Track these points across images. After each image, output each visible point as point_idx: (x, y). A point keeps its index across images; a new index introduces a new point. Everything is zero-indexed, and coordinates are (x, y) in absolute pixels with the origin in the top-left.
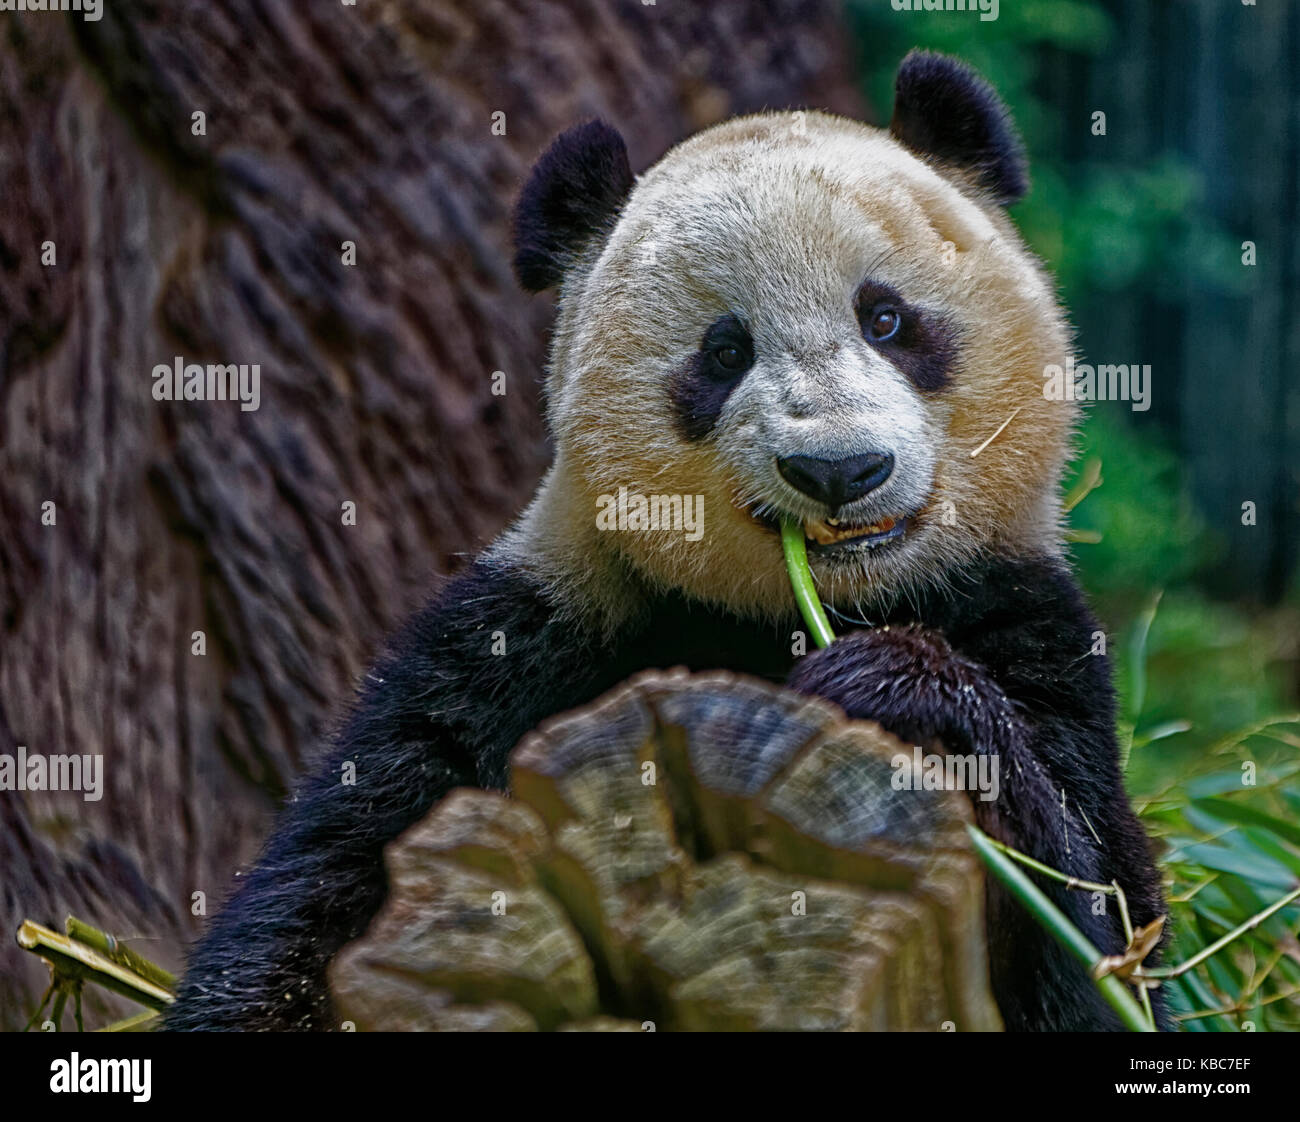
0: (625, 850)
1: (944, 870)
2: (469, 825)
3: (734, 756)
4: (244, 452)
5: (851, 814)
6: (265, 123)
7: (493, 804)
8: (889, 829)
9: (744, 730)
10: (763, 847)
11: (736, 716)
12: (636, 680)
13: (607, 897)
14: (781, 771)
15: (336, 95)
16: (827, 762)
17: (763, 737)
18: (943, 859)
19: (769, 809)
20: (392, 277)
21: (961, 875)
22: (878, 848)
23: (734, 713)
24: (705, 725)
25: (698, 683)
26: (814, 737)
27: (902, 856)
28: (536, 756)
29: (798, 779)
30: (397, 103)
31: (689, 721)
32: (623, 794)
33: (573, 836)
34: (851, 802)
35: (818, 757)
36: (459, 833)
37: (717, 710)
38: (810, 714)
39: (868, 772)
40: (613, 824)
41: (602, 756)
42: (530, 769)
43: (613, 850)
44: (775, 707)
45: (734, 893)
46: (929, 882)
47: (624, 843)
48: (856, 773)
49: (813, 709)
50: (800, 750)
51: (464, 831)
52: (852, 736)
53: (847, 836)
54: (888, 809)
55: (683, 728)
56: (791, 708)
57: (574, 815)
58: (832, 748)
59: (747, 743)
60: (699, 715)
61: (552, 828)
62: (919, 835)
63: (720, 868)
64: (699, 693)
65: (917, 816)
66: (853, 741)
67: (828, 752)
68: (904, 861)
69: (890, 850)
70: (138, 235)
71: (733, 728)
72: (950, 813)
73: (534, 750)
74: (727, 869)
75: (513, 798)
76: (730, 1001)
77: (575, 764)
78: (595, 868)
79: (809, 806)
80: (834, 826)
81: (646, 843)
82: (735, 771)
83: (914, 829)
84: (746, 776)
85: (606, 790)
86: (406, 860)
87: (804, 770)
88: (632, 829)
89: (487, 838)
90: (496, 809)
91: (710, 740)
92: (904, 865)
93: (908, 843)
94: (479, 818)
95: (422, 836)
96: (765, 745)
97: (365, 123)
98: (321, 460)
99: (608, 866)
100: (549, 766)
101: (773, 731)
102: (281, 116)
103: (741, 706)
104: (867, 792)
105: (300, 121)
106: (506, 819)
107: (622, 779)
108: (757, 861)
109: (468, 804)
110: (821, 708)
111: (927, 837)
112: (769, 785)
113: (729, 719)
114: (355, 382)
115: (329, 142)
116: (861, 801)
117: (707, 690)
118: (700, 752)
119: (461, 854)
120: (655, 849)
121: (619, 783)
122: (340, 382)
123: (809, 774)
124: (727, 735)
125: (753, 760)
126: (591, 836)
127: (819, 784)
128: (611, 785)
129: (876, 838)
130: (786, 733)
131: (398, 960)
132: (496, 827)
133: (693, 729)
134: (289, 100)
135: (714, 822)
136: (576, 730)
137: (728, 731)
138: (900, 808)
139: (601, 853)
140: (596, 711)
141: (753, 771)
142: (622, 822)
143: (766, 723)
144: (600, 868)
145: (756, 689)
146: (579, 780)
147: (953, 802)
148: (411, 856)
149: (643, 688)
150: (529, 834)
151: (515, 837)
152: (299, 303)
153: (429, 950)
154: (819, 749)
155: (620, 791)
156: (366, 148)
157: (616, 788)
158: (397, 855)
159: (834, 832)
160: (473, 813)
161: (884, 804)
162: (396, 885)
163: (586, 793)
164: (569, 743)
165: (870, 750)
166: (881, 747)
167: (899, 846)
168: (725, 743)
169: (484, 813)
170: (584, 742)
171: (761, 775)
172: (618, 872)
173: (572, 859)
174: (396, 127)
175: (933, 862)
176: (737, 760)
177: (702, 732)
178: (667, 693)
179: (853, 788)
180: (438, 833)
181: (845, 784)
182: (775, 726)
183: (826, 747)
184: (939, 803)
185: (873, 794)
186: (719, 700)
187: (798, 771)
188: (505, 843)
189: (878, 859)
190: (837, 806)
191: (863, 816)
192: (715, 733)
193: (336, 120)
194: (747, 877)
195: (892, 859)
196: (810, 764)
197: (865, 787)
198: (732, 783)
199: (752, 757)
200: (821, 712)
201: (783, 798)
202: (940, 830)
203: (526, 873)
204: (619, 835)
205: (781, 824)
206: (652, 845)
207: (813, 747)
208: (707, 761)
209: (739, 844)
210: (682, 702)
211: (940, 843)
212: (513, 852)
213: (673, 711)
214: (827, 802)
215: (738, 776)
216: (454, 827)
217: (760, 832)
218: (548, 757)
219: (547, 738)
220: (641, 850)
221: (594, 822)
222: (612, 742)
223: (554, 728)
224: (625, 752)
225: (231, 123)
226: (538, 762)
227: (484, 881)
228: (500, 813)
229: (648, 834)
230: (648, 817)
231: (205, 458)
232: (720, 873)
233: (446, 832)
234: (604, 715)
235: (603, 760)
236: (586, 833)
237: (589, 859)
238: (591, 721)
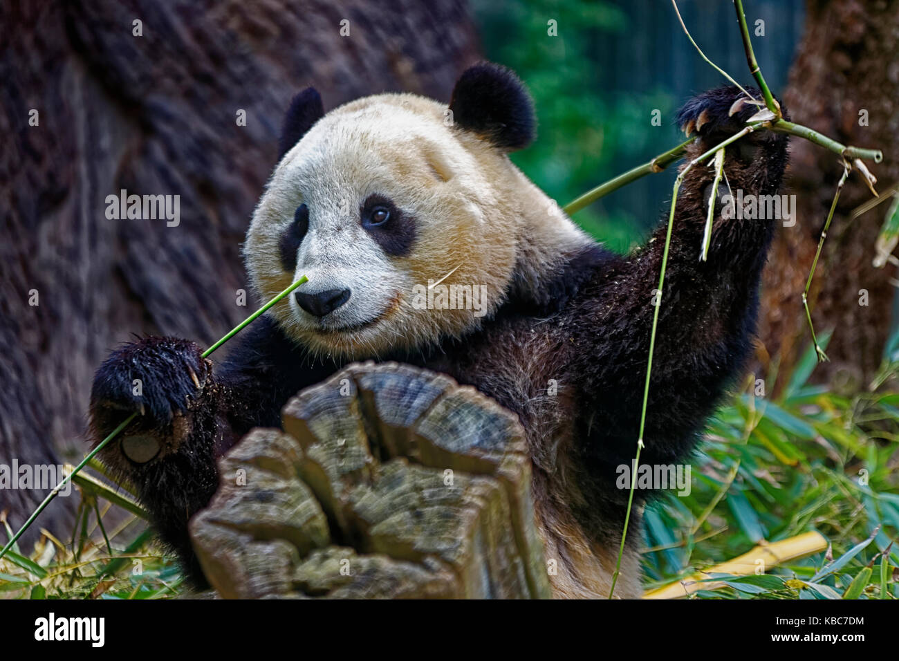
0: (342, 457)
1: (509, 463)
2: (261, 446)
3: (399, 406)
4: (163, 256)
5: (461, 434)
6: (168, 82)
7: (272, 435)
8: (481, 442)
9: (404, 392)
10: (416, 453)
11: (399, 385)
12: (348, 368)
13: (333, 482)
14: (424, 414)
15: (206, 66)
16: (447, 408)
17: (415, 395)
18: (510, 457)
19: (418, 433)
20: (239, 161)
21: (518, 466)
22: (476, 452)
23: (398, 383)
24: (384, 390)
25: (380, 368)
26: (442, 394)
27: (488, 456)
28: (296, 409)
29: (432, 417)
30: (239, 69)
31: (374, 388)
32: (341, 428)
33: (315, 450)
34: (460, 428)
35: (443, 405)
36: (255, 450)
37: (390, 382)
38: (439, 383)
39: (469, 412)
40: (337, 443)
41: (330, 408)
42: (293, 417)
43: (336, 457)
44: (420, 379)
45: (399, 478)
46: (502, 469)
47: (342, 454)
48: (463, 412)
49: (440, 380)
50: (434, 402)
51: (258, 450)
52: (461, 393)
53: (459, 446)
54: (481, 431)
55: (372, 393)
56: (429, 380)
57: (316, 440)
58: (451, 400)
59: (406, 399)
60: (381, 385)
61: (305, 446)
62: (498, 444)
63: (393, 465)
64: (380, 373)
65: (495, 434)
66: (462, 396)
67: (448, 402)
68: (489, 459)
69: (482, 453)
70: (105, 142)
71: (398, 391)
72: (513, 432)
73: (294, 405)
74: (397, 465)
75: (283, 431)
76: (399, 535)
77: (316, 413)
78: (326, 467)
79: (438, 431)
80: (452, 441)
81: (353, 453)
82: (399, 414)
83: (495, 442)
84: (406, 416)
85: (332, 426)
86: (229, 466)
87: (435, 411)
88: (346, 446)
89: (270, 453)
90: (275, 437)
91: (386, 398)
92: (489, 462)
93: (490, 450)
94: (266, 442)
95: (236, 453)
96: (415, 399)
97: (224, 81)
99: (334, 466)
100: (302, 414)
101: (419, 392)
102: (178, 78)
103: (402, 379)
104: (469, 423)
105: (189, 81)
106: (280, 443)
107: (341, 420)
108: (412, 461)
109: (260, 435)
110: (444, 379)
111: (501, 445)
112: (417, 421)
113: (396, 386)
114: (222, 219)
115: (203, 91)
116: (467, 426)
117: (384, 372)
118: (381, 404)
119: (257, 462)
120: (359, 456)
121: (339, 422)
122: (212, 216)
123: (438, 414)
124: (395, 395)
125: (409, 408)
126: (325, 450)
127: (444, 419)
128: (335, 423)
129: (473, 447)
130: (426, 393)
131: (225, 518)
132: (275, 447)
133: (377, 392)
134: (182, 69)
135: (389, 441)
136: (316, 395)
137: (396, 393)
138: (487, 430)
139: (330, 459)
140: (326, 384)
141: (409, 413)
142: (341, 442)
143: (417, 388)
144: (329, 467)
145: (411, 370)
146: (317, 421)
147: (515, 426)
148: (231, 464)
149: (351, 372)
150: (292, 449)
151: (285, 453)
152: (190, 176)
153: (240, 512)
154: (444, 400)
155: (339, 426)
156: (222, 94)
157: (337, 425)
158: (223, 463)
159: (452, 445)
160: (263, 440)
161: (478, 428)
162: (223, 479)
163: (321, 428)
164: (312, 402)
165: (470, 401)
166: (476, 399)
167: (486, 451)
168: (394, 399)
169: (269, 439)
170: (320, 400)
171: (414, 415)
172: (339, 469)
173: (314, 462)
174: (238, 82)
175: (504, 459)
176: (400, 408)
177: (381, 394)
178: (364, 373)
179: (462, 421)
180: (244, 450)
181: (458, 419)
182: (421, 389)
183: (447, 400)
184: (507, 427)
185: (472, 424)
186: (391, 376)
187: (432, 413)
188: (279, 455)
189: (476, 458)
190: (454, 431)
191: (467, 436)
192: (388, 393)
193: (207, 79)
194: (407, 469)
195: (483, 457)
196: (440, 408)
197: (468, 420)
198: (398, 421)
199: (408, 406)
200: (445, 381)
201: (424, 428)
202: (508, 442)
203: (292, 471)
204: (340, 449)
205: (424, 441)
206: (357, 454)
207: (440, 400)
208: (385, 410)
209: (403, 454)
210: (372, 378)
211: (507, 449)
212: (284, 459)
213: (366, 383)
214: (448, 429)
215: (401, 416)
216: (253, 448)
217: (414, 445)
218: (301, 409)
219: (301, 399)
220: (351, 456)
221: (326, 442)
222: (335, 400)
223: (303, 394)
224: (343, 405)
225: (150, 82)
226: (296, 412)
227: (268, 476)
228: (277, 439)
229: (354, 448)
230: (354, 439)
231: (143, 258)
232: (393, 468)
233: (249, 450)
234: (331, 386)
235: (330, 410)
236: (322, 448)
237: (324, 462)
238: (324, 390)
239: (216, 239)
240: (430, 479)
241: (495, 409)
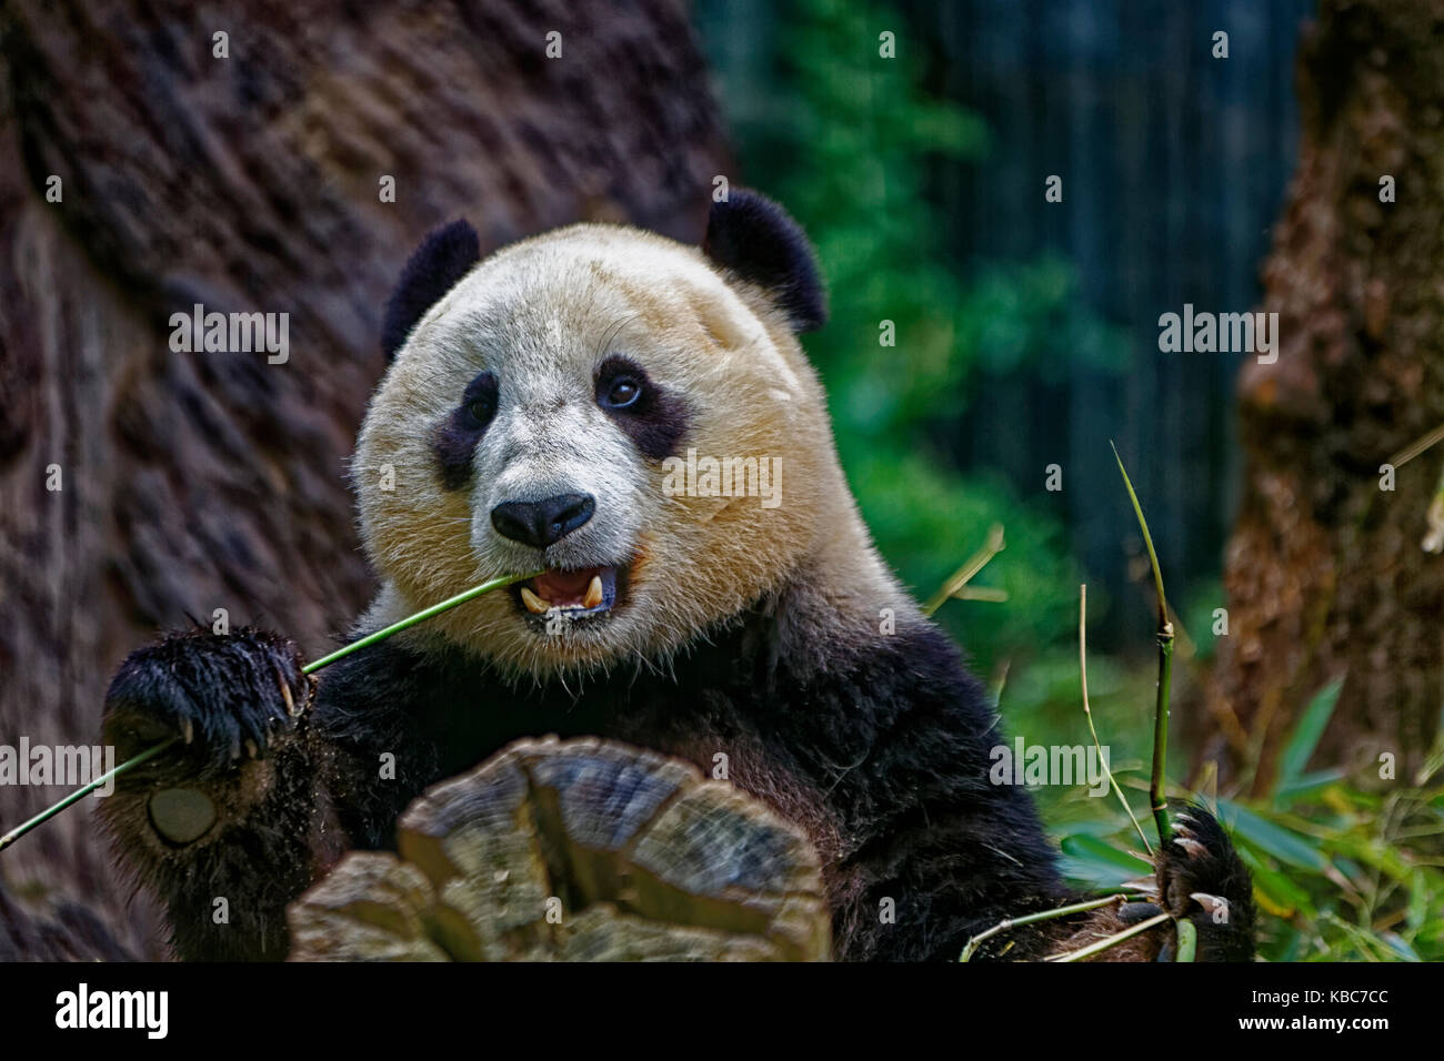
0: (502, 902)
1: (792, 913)
2: (362, 883)
3: (600, 813)
4: (193, 548)
5: (708, 863)
6: (201, 248)
7: (381, 863)
8: (743, 875)
9: (609, 790)
10: (630, 896)
11: (601, 777)
12: (512, 747)
14: (644, 827)
15: (266, 220)
16: (685, 816)
17: (628, 796)
18: (794, 901)
19: (634, 860)
20: (323, 384)
21: (808, 917)
22: (733, 894)
23: (599, 774)
24: (575, 785)
25: (568, 748)
26: (676, 793)
27: (755, 900)
28: (423, 818)
29: (659, 832)
30: (322, 226)
31: (558, 782)
32: (501, 851)
33: (456, 891)
34: (707, 851)
35: (677, 811)
36: (351, 890)
37: (586, 772)
38: (670, 773)
39: (723, 824)
40: (493, 878)
41: (482, 816)
42: (417, 831)
43: (492, 901)
44: (637, 767)
45: (602, 938)
46: (779, 923)
47: (502, 896)
48: (712, 824)
49: (672, 768)
50: (663, 807)
51: (358, 890)
52: (708, 792)
53: (705, 882)
54: (742, 856)
55: (555, 790)
56: (652, 768)
57: (458, 873)
58: (690, 803)
59: (613, 802)
60: (570, 777)
61: (438, 885)
62: (773, 879)
63: (590, 916)
64: (567, 756)
65: (768, 863)
66: (709, 796)
67: (686, 806)
68: (755, 905)
69: (743, 895)
70: (92, 352)
71: (599, 788)
72: (799, 859)
73: (420, 812)
74: (597, 916)
75: (401, 859)
77: (457, 825)
78: (474, 920)
79: (669, 856)
80: (692, 874)
81: (521, 894)
82: (600, 827)
83: (767, 876)
84: (613, 831)
85: (485, 848)
86: (305, 917)
87: (664, 824)
88: (508, 882)
89: (378, 895)
90: (386, 868)
91: (579, 799)
92: (756, 909)
93: (760, 889)
94: (370, 876)
95: (318, 895)
96: (628, 802)
97: (296, 246)
98: (262, 552)
99: (488, 917)
100: (433, 828)
101: (635, 789)
102: (217, 242)
103: (605, 767)
104: (722, 843)
105: (237, 246)
106: (395, 877)
107: (501, 837)
108: (625, 909)
109: (359, 864)
110: (679, 766)
111: (777, 882)
112: (633, 840)
113: (596, 779)
114: (293, 482)
115: (260, 264)
116: (719, 848)
117: (576, 753)
118: (570, 810)
119: (357, 911)
120: (532, 900)
121: (498, 841)
122: (278, 482)
123: (669, 827)
124: (593, 794)
125: (619, 816)
126: (472, 889)
127: (679, 836)
128: (491, 843)
129: (730, 885)
130: (646, 790)
132: (387, 885)
133: (563, 789)
134: (224, 227)
135: (585, 876)
136: (457, 794)
137: (597, 790)
138: (752, 856)
139: (480, 905)
140: (475, 776)
141: (618, 826)
142: (502, 876)
143: (632, 782)
144: (481, 919)
145: (622, 752)
146: (460, 838)
147: (801, 849)
148: (310, 913)
149: (517, 753)
150: (417, 889)
151: (404, 895)
152: (238, 411)
154: (678, 804)
155: (498, 848)
156: (295, 269)
157: (495, 846)
158: (297, 912)
159: (693, 881)
160: (365, 872)
161: (737, 852)
162: (298, 940)
163: (467, 851)
164: (451, 806)
165: (723, 804)
166: (735, 801)
167: (753, 892)
168: (592, 801)
169: (376, 871)
170: (465, 804)
171: (626, 830)
172: (498, 923)
173: (455, 912)
174: (320, 247)
175: (783, 905)
176: (603, 816)
177: (571, 792)
178: (540, 757)
179: (709, 839)
180: (334, 890)
181: (702, 835)
182: (638, 785)
183: (684, 802)
184: (788, 850)
185: (727, 844)
186: (586, 762)
187: (658, 826)
188: (394, 898)
189: (734, 903)
190: (696, 856)
191: (719, 864)
192: (582, 792)
193: (267, 244)
194: (616, 923)
195: (746, 903)
196: (671, 818)
197: (720, 838)
198: (600, 839)
199: (617, 814)
200: (680, 771)
201: (645, 851)
202: (789, 875)
203: (416, 925)
204: (498, 888)
205: (645, 873)
206: (527, 896)
207: (673, 804)
208: (577, 821)
209: (608, 896)
210: (553, 765)
211: (788, 887)
212: (402, 906)
213: (545, 774)
214: (685, 853)
215: (604, 831)
216: (348, 885)
217: (627, 882)
218: (432, 819)
219: (431, 801)
220: (518, 901)
221: (474, 877)
222: (489, 804)
223: (436, 792)
224: (502, 812)
225: (172, 249)
226: (423, 824)
227: (375, 934)
228: (390, 871)
229: (524, 886)
230: (524, 871)
231: (158, 554)
232: (590, 920)
233: (341, 890)
234: (482, 778)
235: (482, 820)
236: (469, 886)
237: (471, 911)
238: (471, 785)
239: (281, 518)
240: (655, 939)
241: (767, 819)
